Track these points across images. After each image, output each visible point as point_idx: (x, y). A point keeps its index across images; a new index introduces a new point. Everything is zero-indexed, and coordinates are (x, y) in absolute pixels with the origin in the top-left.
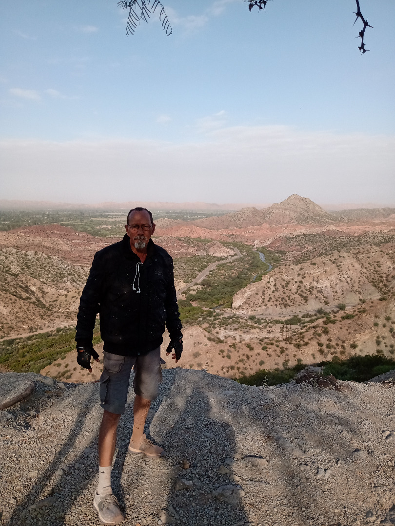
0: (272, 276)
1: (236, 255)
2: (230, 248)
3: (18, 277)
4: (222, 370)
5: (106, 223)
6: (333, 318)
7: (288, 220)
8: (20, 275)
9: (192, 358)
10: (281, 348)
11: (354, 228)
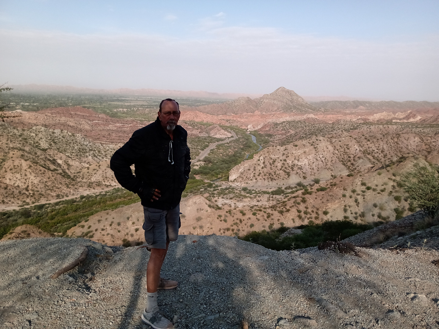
0: (261, 155)
1: (232, 137)
2: (228, 131)
3: (46, 152)
4: (220, 231)
5: (122, 107)
6: (310, 190)
7: (276, 108)
8: (48, 150)
9: (195, 221)
10: (267, 214)
11: (329, 116)
